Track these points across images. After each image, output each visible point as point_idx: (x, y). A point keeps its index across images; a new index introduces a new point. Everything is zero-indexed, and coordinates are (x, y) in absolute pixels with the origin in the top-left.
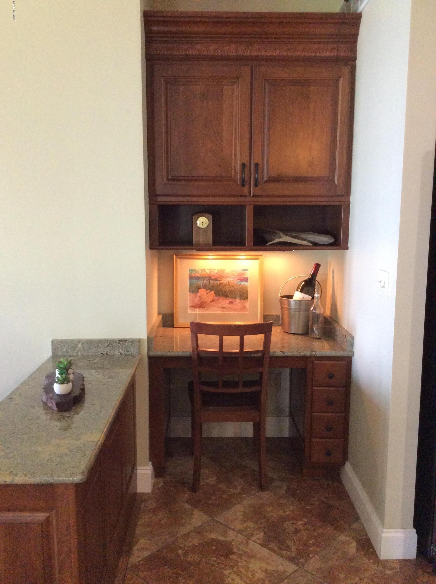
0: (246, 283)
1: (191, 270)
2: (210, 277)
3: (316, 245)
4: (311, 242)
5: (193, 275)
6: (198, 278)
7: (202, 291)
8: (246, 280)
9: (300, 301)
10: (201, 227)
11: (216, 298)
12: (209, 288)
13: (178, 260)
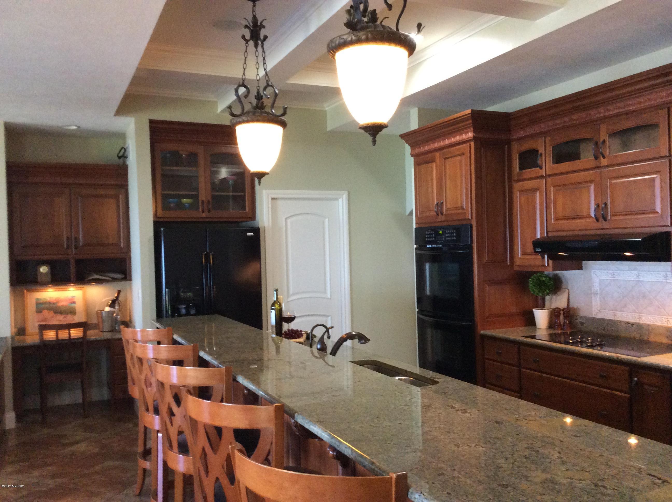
0: (74, 305)
1: (37, 299)
2: (50, 303)
3: (114, 280)
4: (111, 278)
5: (39, 302)
6: (41, 304)
7: (46, 312)
8: (74, 303)
9: (108, 312)
10: (43, 272)
11: (55, 315)
12: (49, 309)
13: (28, 293)
